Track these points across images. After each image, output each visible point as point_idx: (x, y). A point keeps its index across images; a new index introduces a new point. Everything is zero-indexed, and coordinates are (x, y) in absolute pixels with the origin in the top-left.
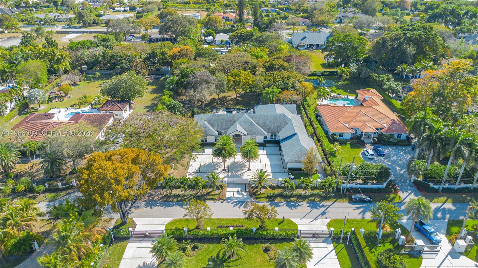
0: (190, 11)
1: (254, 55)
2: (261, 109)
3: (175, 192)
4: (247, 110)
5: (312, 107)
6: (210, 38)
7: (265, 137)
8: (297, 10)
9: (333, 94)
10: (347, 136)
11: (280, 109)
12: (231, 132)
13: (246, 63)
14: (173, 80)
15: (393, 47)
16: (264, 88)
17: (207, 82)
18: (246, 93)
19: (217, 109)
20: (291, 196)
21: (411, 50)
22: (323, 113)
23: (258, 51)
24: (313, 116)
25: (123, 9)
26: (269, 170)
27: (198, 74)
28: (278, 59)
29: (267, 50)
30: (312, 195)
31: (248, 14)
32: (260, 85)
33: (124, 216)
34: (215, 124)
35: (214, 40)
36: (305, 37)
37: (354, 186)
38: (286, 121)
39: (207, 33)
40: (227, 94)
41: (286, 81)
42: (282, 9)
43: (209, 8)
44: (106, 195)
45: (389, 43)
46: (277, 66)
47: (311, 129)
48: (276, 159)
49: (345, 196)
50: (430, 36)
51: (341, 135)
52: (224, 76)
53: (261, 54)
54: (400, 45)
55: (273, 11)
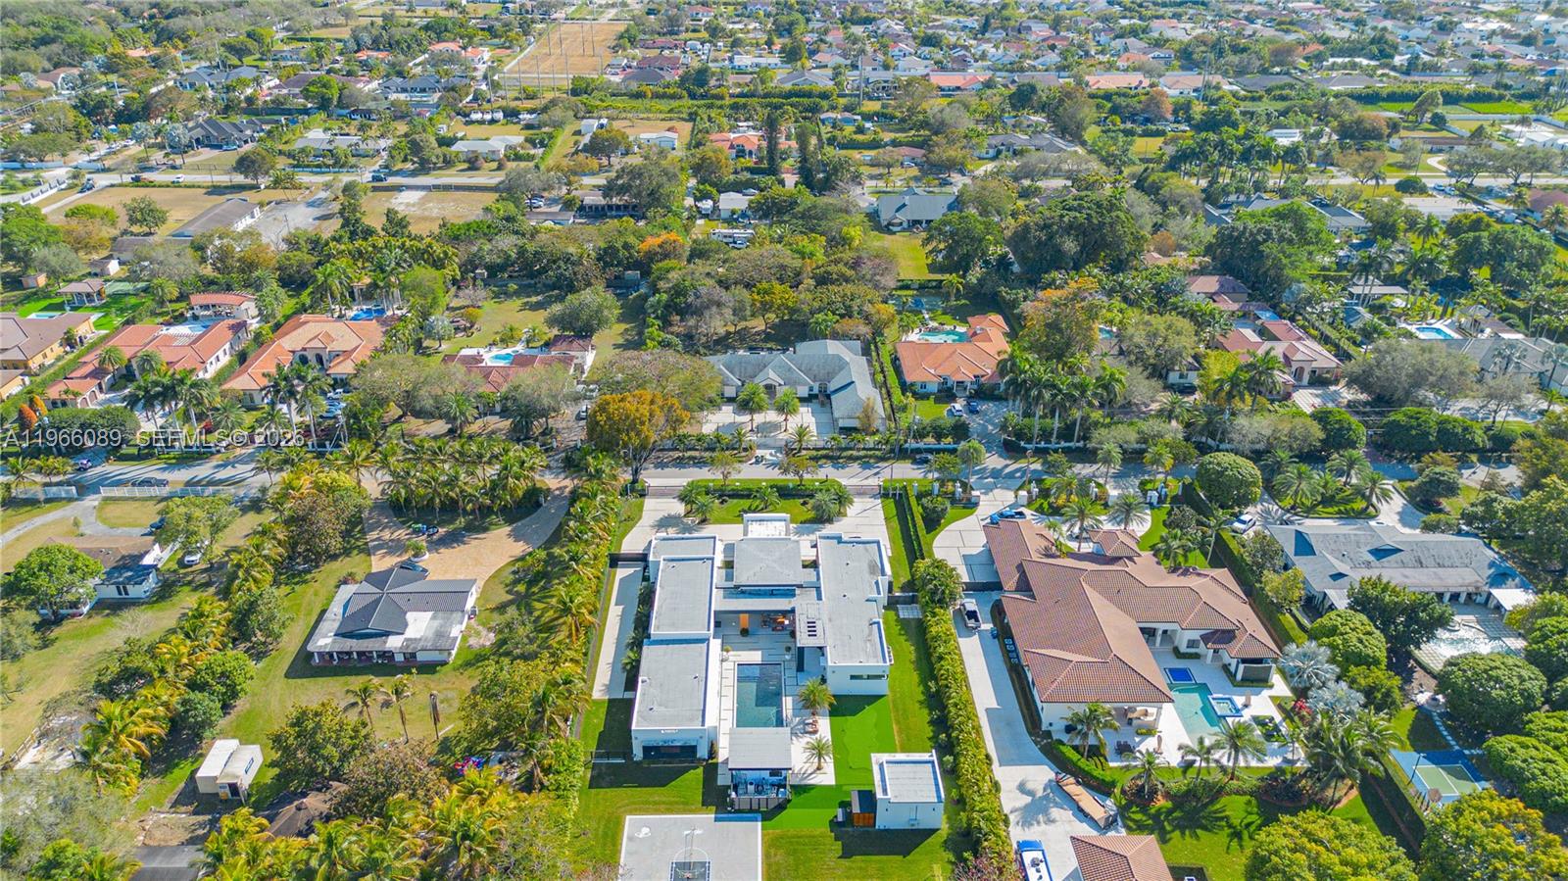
0: (648, 119)
1: (797, 252)
2: (805, 348)
3: (689, 453)
4: (785, 351)
5: (889, 347)
6: (707, 204)
7: (811, 389)
8: (903, 120)
9: (933, 324)
10: (933, 388)
11: (833, 347)
12: (760, 381)
13: (783, 267)
14: (659, 301)
15: (1040, 242)
16: (812, 313)
17: (719, 304)
18: (782, 321)
19: (735, 349)
20: (839, 457)
21: (1070, 246)
22: (903, 354)
23: (803, 242)
24: (887, 360)
25: (488, 117)
26: (813, 428)
27: (703, 291)
28: (836, 262)
29: (823, 238)
30: (866, 457)
31: (788, 138)
32: (805, 308)
33: (636, 472)
34: (736, 370)
35: (715, 208)
36: (904, 205)
37: (921, 445)
38: (841, 365)
39: (700, 191)
40: (749, 324)
41: (848, 303)
42: (867, 117)
43: (696, 114)
44: (633, 434)
45: (1035, 233)
46: (835, 276)
47: (880, 377)
48: (825, 418)
49: (908, 458)
50: (1108, 220)
51: (924, 386)
52: (745, 293)
53: (809, 248)
54: (1051, 237)
55: (847, 121)
